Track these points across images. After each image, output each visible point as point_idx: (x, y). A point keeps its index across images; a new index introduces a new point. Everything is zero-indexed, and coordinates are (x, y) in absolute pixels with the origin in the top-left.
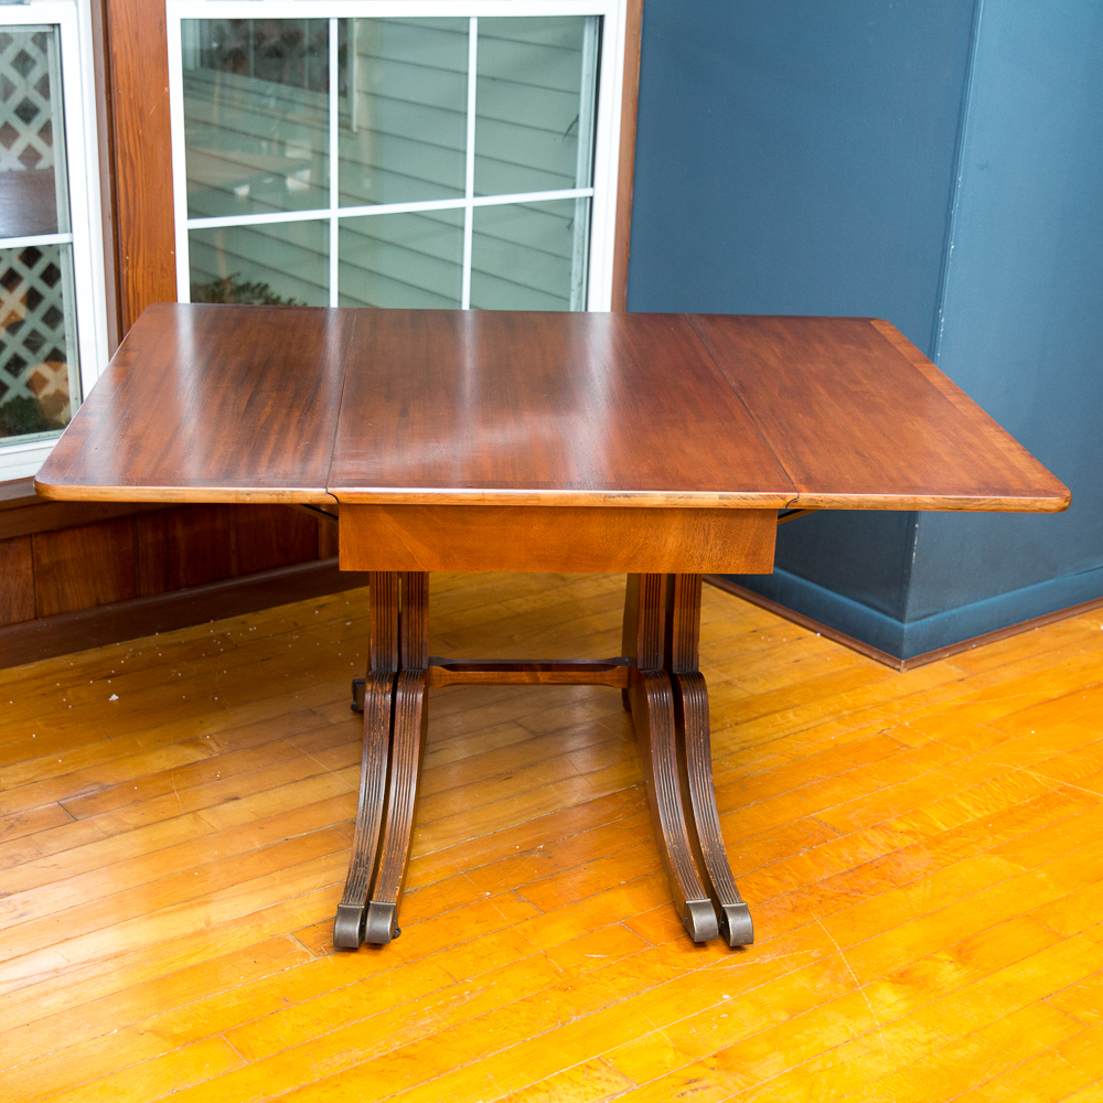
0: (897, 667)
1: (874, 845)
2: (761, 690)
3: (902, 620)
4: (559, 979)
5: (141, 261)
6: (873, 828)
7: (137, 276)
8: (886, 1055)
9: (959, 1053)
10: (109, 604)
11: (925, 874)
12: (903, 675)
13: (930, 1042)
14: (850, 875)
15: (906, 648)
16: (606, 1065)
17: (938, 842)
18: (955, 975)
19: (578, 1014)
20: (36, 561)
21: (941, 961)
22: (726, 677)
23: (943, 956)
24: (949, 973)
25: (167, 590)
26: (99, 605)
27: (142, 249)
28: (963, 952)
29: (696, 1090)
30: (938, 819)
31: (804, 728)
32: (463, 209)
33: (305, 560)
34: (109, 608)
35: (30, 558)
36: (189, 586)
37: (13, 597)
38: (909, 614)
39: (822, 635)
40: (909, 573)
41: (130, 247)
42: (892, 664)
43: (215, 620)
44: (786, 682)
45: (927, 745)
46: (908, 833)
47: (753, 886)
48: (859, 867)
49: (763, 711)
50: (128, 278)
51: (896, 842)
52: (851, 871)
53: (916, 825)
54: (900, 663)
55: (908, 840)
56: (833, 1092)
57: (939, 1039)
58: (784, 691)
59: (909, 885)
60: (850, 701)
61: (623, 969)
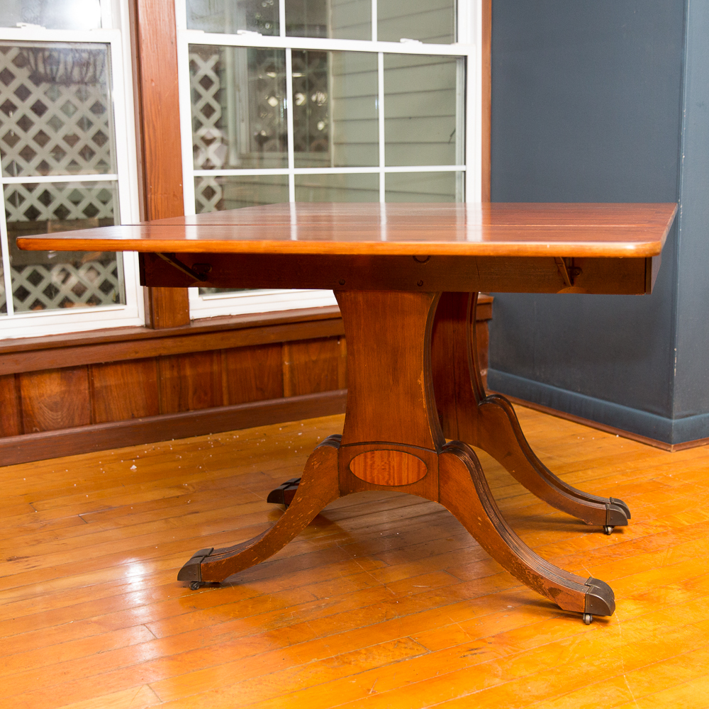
0: (669, 449)
1: (635, 533)
2: (571, 461)
3: (670, 417)
4: (391, 598)
5: (160, 189)
6: (636, 524)
7: (157, 198)
8: (621, 637)
9: (676, 635)
10: (141, 417)
11: (669, 546)
12: (672, 454)
13: (655, 630)
14: (615, 547)
15: (674, 436)
16: (412, 641)
17: (681, 530)
18: (681, 596)
19: (400, 615)
20: (91, 384)
21: (672, 589)
22: (549, 455)
23: (674, 586)
24: (677, 595)
25: (180, 411)
26: (133, 417)
27: (160, 181)
28: (688, 585)
29: (475, 654)
30: (683, 520)
31: (597, 478)
32: (378, 174)
33: (274, 397)
34: (140, 420)
35: (87, 382)
36: (195, 409)
37: (76, 408)
38: (675, 414)
39: (620, 436)
40: (673, 383)
41: (152, 181)
42: (665, 448)
43: (213, 433)
44: (590, 457)
45: (683, 485)
46: (660, 526)
47: (544, 552)
48: (623, 543)
49: (570, 470)
50: (151, 199)
51: (651, 531)
52: (615, 545)
53: (667, 522)
54: (671, 447)
55: (660, 530)
56: (577, 655)
57: (662, 629)
58: (586, 462)
59: (656, 551)
60: (633, 466)
61: (438, 593)
